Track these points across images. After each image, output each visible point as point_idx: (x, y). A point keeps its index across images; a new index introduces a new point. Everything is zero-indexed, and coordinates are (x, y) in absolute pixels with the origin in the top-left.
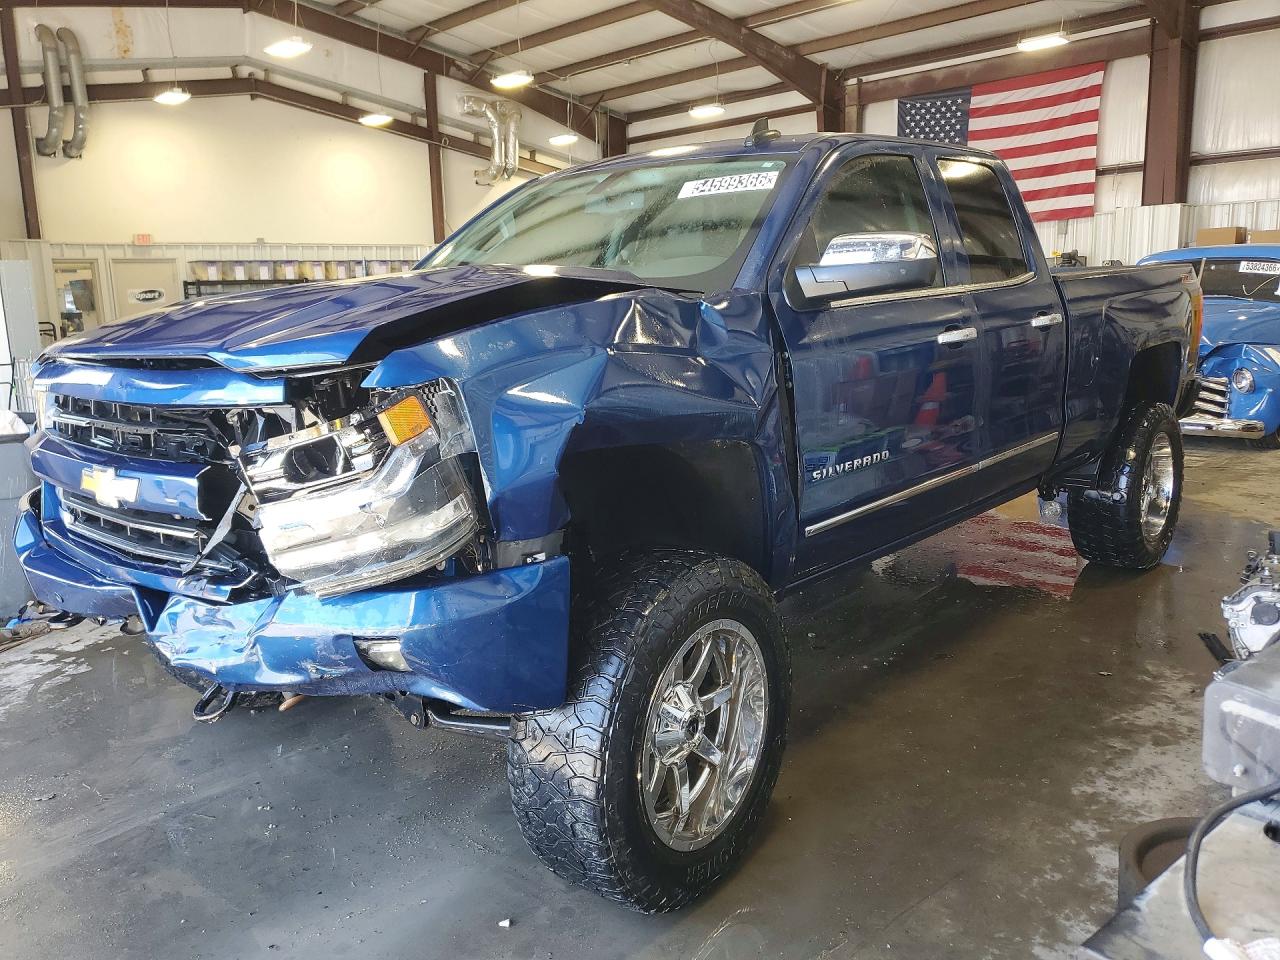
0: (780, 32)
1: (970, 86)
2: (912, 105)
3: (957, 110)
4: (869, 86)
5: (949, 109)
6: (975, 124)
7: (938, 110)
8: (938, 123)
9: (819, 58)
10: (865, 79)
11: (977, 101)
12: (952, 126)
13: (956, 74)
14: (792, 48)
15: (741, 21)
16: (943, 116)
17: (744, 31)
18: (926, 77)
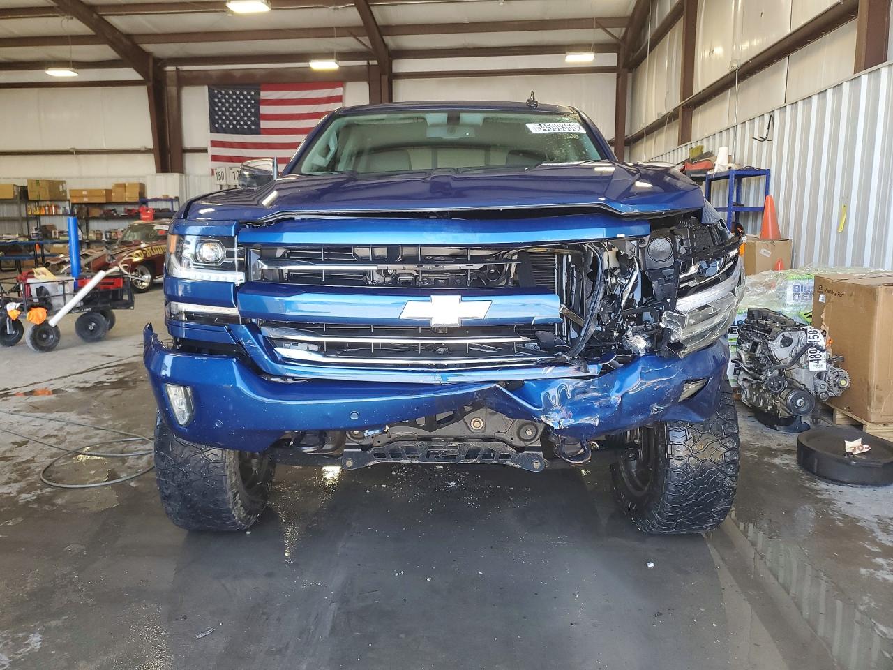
0: (121, 22)
1: (259, 84)
2: (218, 91)
3: (251, 99)
4: (185, 74)
5: (245, 97)
6: (264, 110)
7: (238, 97)
8: (238, 106)
9: (149, 48)
10: (180, 67)
11: (264, 95)
12: (249, 110)
13: (248, 75)
14: (129, 36)
15: (92, 8)
16: (242, 101)
17: (95, 16)
18: (227, 74)
